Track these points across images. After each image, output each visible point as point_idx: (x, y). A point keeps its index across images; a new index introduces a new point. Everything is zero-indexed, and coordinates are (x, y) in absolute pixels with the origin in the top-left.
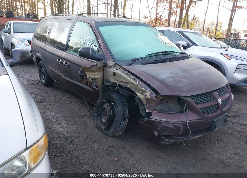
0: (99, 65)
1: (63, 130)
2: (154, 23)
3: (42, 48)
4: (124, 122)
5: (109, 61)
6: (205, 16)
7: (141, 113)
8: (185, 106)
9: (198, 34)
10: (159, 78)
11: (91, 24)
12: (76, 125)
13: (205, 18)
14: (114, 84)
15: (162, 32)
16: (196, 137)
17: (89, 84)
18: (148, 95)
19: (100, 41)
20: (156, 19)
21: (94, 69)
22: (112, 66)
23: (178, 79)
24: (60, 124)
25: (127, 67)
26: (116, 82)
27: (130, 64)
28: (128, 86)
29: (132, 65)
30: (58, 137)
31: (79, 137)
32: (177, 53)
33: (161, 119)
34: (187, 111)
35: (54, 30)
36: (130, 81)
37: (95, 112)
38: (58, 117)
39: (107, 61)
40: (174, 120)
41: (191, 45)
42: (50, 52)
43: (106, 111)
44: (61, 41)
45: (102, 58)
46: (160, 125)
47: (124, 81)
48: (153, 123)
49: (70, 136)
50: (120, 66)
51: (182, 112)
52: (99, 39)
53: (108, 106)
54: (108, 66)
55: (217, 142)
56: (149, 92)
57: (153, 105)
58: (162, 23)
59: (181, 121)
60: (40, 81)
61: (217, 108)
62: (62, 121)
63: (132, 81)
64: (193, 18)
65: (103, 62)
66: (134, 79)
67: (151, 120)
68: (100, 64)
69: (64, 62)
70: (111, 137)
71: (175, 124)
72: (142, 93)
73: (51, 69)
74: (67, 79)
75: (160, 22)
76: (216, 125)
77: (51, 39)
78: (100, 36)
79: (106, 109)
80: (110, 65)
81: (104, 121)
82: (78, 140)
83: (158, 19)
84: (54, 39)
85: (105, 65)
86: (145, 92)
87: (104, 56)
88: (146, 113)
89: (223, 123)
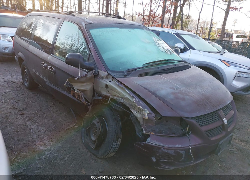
0: (89, 76)
1: (45, 148)
2: (147, 20)
3: (25, 48)
4: (117, 143)
5: (101, 71)
6: (200, 16)
7: (137, 134)
8: (188, 128)
9: (195, 37)
10: (159, 95)
11: (81, 26)
12: (60, 143)
13: (199, 18)
14: (106, 97)
15: (158, 33)
16: (198, 162)
17: (77, 97)
18: (146, 114)
19: (91, 46)
20: (149, 17)
21: (83, 79)
22: (105, 77)
23: (180, 96)
24: (42, 140)
25: (121, 79)
26: (108, 95)
27: (125, 76)
28: (122, 101)
29: (128, 76)
30: (38, 158)
31: (64, 158)
32: (177, 61)
33: (160, 144)
34: (190, 133)
35: (40, 27)
36: (125, 97)
37: (83, 127)
38: (41, 131)
39: (99, 70)
40: (176, 146)
41: (189, 48)
42: (34, 53)
43: (96, 127)
44: (48, 40)
45: (93, 67)
46: (159, 151)
47: (118, 95)
48: (151, 148)
49: (53, 157)
50: (113, 77)
51: (184, 135)
52: (90, 45)
53: (98, 123)
54: (99, 76)
55: (219, 164)
56: (147, 111)
57: (151, 125)
58: (156, 21)
59: (184, 146)
60: (23, 83)
61: (222, 129)
62: (45, 136)
63: (127, 96)
64: (187, 17)
65: (94, 71)
66: (129, 94)
67: (148, 145)
68: (90, 74)
69: (49, 67)
70: (101, 158)
71: (176, 150)
72: (138, 112)
73: (35, 72)
74: (52, 86)
75: (154, 19)
76: (220, 148)
77: (36, 36)
78: (90, 41)
79: (95, 125)
80: (102, 75)
81: (93, 139)
82: (63, 162)
83: (152, 16)
84: (39, 37)
85: (96, 75)
86: (143, 111)
87: (94, 63)
88: (143, 134)
89: (227, 145)
